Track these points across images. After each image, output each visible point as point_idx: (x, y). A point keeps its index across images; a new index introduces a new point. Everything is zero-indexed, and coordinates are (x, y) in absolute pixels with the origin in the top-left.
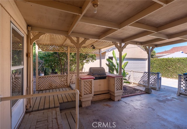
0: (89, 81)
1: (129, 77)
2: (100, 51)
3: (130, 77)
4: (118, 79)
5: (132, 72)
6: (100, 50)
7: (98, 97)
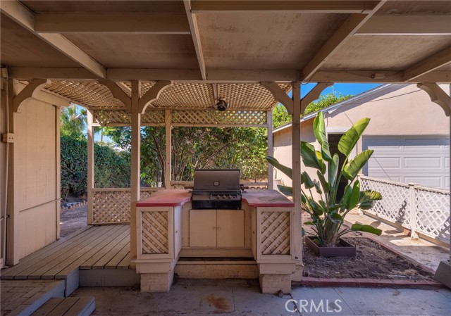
0: (160, 213)
1: (401, 210)
2: (266, 118)
3: (404, 207)
4: (274, 215)
5: (411, 188)
6: (266, 112)
7: (208, 267)
